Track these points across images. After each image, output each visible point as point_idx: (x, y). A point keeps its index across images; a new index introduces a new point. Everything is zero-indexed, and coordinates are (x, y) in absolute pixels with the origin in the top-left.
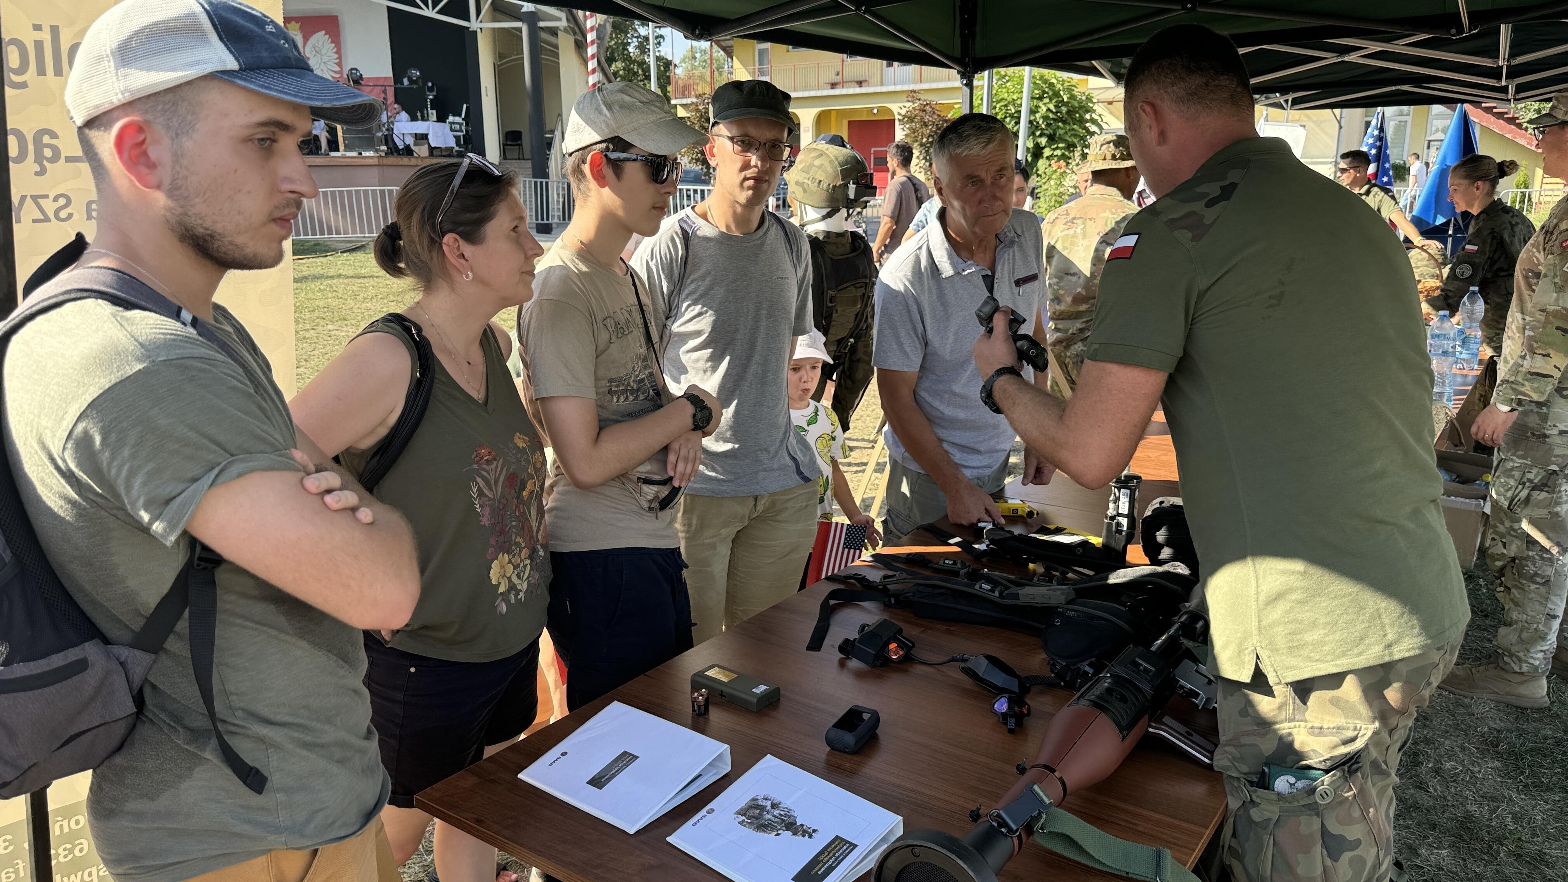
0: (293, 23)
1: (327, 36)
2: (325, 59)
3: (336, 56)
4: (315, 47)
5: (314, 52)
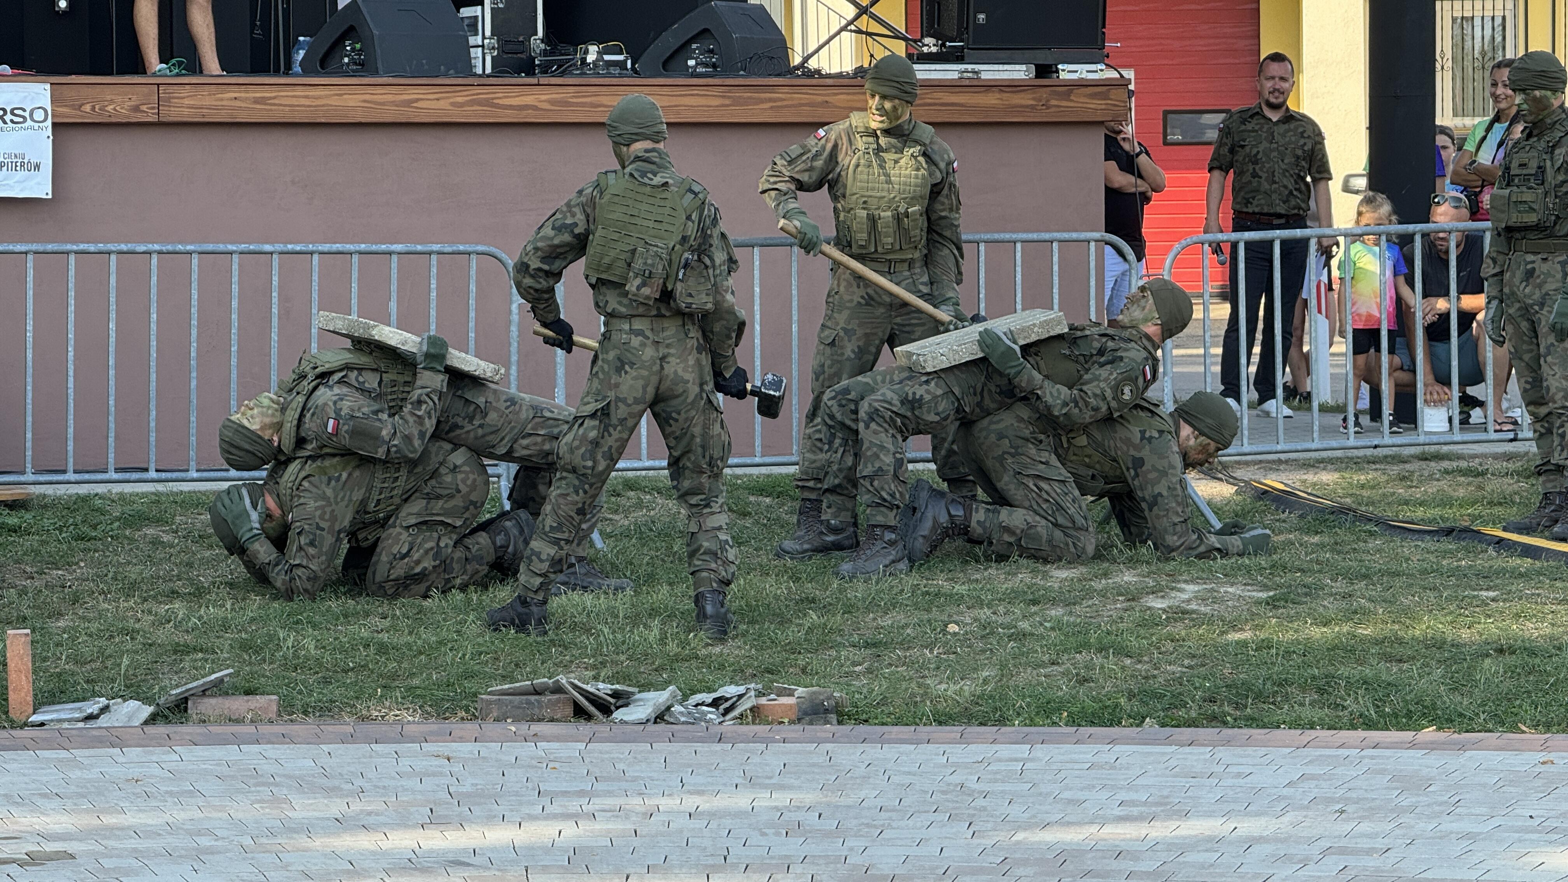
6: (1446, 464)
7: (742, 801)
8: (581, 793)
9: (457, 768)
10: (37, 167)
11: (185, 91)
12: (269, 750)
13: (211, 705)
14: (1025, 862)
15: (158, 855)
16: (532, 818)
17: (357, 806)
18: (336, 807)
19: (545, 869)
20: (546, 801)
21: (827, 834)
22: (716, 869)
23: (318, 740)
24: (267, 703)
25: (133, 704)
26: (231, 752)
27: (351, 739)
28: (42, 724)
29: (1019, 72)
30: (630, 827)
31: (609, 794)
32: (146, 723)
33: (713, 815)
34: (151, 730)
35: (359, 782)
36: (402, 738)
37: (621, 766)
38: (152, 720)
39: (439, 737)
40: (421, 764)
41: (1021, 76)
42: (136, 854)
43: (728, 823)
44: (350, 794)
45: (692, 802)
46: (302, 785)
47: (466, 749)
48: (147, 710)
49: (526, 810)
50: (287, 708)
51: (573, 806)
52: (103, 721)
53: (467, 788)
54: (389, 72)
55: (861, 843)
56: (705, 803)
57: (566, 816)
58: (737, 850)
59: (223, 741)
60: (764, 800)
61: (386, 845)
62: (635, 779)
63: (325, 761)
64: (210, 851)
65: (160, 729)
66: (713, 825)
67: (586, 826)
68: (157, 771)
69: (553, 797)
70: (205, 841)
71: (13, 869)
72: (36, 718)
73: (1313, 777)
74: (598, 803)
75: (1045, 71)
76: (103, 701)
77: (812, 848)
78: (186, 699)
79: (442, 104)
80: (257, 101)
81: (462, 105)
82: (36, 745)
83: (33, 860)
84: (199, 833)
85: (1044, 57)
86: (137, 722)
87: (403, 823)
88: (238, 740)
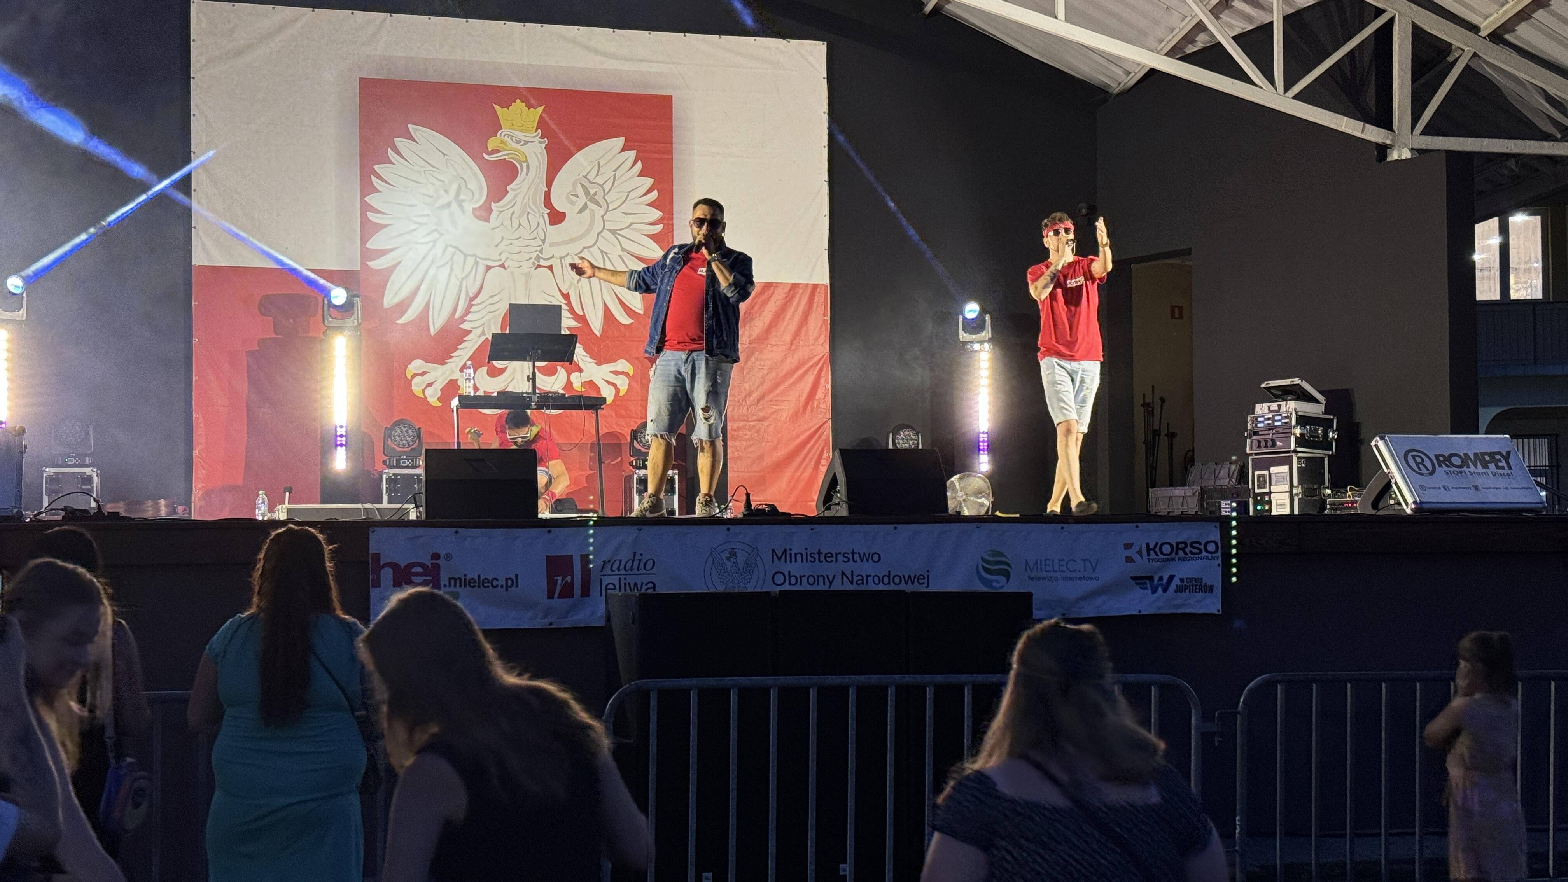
0: (519, 105)
1: (632, 154)
2: (617, 220)
3: (657, 214)
4: (587, 184)
5: (583, 199)
10: (1211, 589)
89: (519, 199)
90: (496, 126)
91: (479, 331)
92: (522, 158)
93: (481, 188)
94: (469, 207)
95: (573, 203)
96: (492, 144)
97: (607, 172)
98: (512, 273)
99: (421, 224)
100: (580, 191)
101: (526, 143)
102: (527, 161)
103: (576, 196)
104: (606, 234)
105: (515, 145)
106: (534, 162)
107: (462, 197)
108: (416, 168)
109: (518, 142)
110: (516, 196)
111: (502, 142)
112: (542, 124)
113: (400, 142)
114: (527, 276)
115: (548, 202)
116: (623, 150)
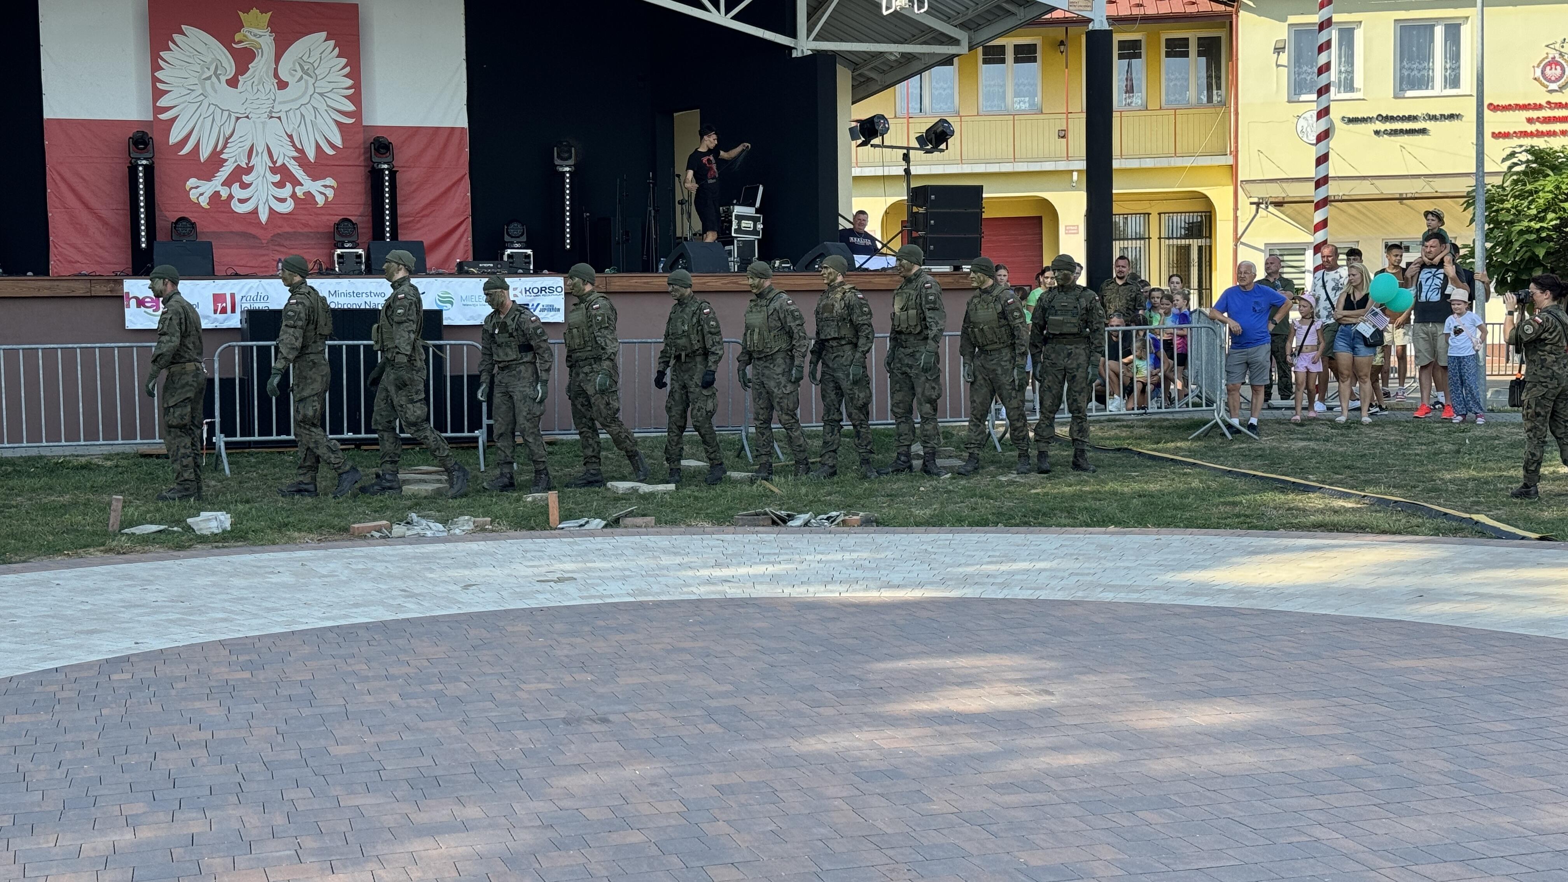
4: (303, 64)
5: (300, 73)
6: (1118, 423)
7: (839, 557)
8: (775, 554)
9: (726, 544)
10: (559, 310)
11: (616, 280)
12: (652, 538)
13: (629, 521)
14: (951, 579)
15: (608, 578)
16: (756, 563)
17: (686, 559)
18: (678, 560)
19: (761, 583)
20: (761, 557)
21: (872, 569)
22: (829, 583)
23: (671, 534)
24: (651, 520)
25: (598, 520)
26: (637, 539)
27: (684, 533)
28: (563, 528)
29: (947, 269)
30: (794, 566)
31: (786, 554)
32: (603, 527)
33: (827, 562)
34: (605, 530)
35: (687, 550)
36: (704, 533)
37: (791, 543)
38: (606, 526)
39: (718, 533)
40: (711, 543)
41: (948, 270)
42: (600, 578)
43: (833, 565)
44: (684, 555)
45: (819, 557)
46: (665, 551)
47: (729, 537)
48: (604, 523)
49: (753, 560)
50: (658, 522)
51: (772, 559)
52: (587, 527)
53: (730, 552)
54: (697, 271)
55: (887, 572)
56: (824, 557)
57: (769, 563)
58: (837, 575)
59: (633, 535)
60: (847, 556)
61: (698, 574)
62: (796, 548)
63: (673, 542)
64: (629, 576)
65: (609, 530)
66: (827, 565)
67: (777, 567)
68: (608, 546)
69: (764, 555)
70: (627, 573)
71: (552, 584)
72: (560, 526)
73: (1066, 546)
74: (781, 558)
75: (957, 268)
76: (586, 519)
77: (865, 575)
78: (619, 519)
79: (718, 284)
80: (645, 283)
81: (726, 284)
82: (560, 536)
83: (560, 580)
84: (625, 570)
85: (957, 263)
86: (600, 527)
87: (705, 566)
88: (639, 534)
89: (257, 73)
90: (240, 26)
91: (233, 159)
92: (258, 46)
93: (231, 67)
94: (223, 79)
95: (294, 76)
96: (238, 37)
97: (315, 56)
98: (254, 122)
99: (193, 90)
100: (298, 68)
101: (261, 36)
102: (261, 48)
103: (296, 71)
104: (316, 95)
105: (253, 38)
106: (266, 49)
107: (219, 72)
108: (188, 53)
109: (255, 35)
110: (255, 71)
111: (245, 36)
112: (271, 24)
113: (176, 37)
114: (264, 123)
115: (276, 75)
116: (326, 40)
